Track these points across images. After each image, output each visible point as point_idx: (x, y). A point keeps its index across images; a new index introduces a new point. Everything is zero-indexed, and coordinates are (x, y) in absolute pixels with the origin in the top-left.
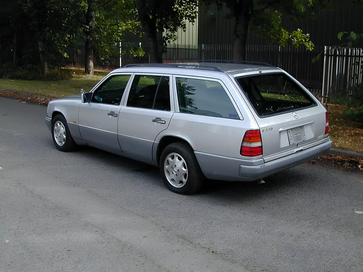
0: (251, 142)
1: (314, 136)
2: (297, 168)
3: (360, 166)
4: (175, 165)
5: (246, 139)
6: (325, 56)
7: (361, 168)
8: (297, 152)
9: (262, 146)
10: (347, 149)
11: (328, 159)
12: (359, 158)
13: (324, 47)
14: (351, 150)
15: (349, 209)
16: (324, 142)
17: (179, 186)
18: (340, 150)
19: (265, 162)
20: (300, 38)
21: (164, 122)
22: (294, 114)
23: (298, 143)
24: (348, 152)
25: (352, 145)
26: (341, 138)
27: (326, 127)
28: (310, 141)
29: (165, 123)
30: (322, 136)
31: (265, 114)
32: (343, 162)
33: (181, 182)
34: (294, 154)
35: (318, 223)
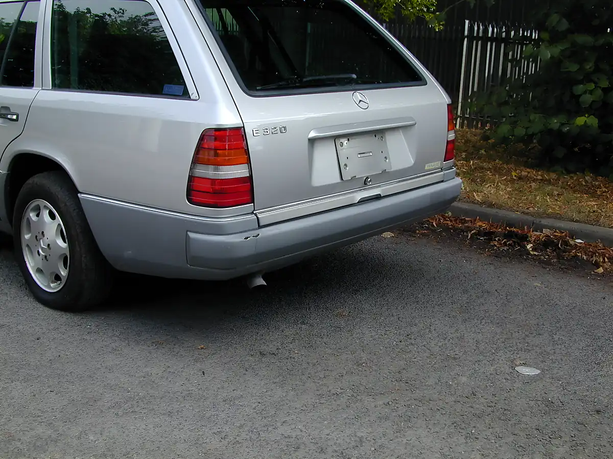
0: (217, 164)
1: (414, 163)
2: (366, 245)
3: (529, 246)
4: (43, 232)
5: (204, 155)
6: (466, 39)
7: (532, 250)
8: (363, 201)
9: (251, 177)
10: (500, 207)
11: (455, 229)
12: (529, 228)
13: (465, 22)
14: (511, 209)
15: (501, 362)
16: (442, 181)
17: (53, 288)
18: (485, 209)
19: (261, 224)
20: (418, 6)
21: (15, 117)
22: (358, 95)
23: (367, 178)
24: (502, 213)
25: (512, 199)
26: (489, 185)
27: (448, 142)
28: (402, 174)
29: (17, 120)
30: (437, 164)
31: (267, 87)
32: (490, 235)
33: (58, 278)
34: (355, 207)
35: (409, 406)
